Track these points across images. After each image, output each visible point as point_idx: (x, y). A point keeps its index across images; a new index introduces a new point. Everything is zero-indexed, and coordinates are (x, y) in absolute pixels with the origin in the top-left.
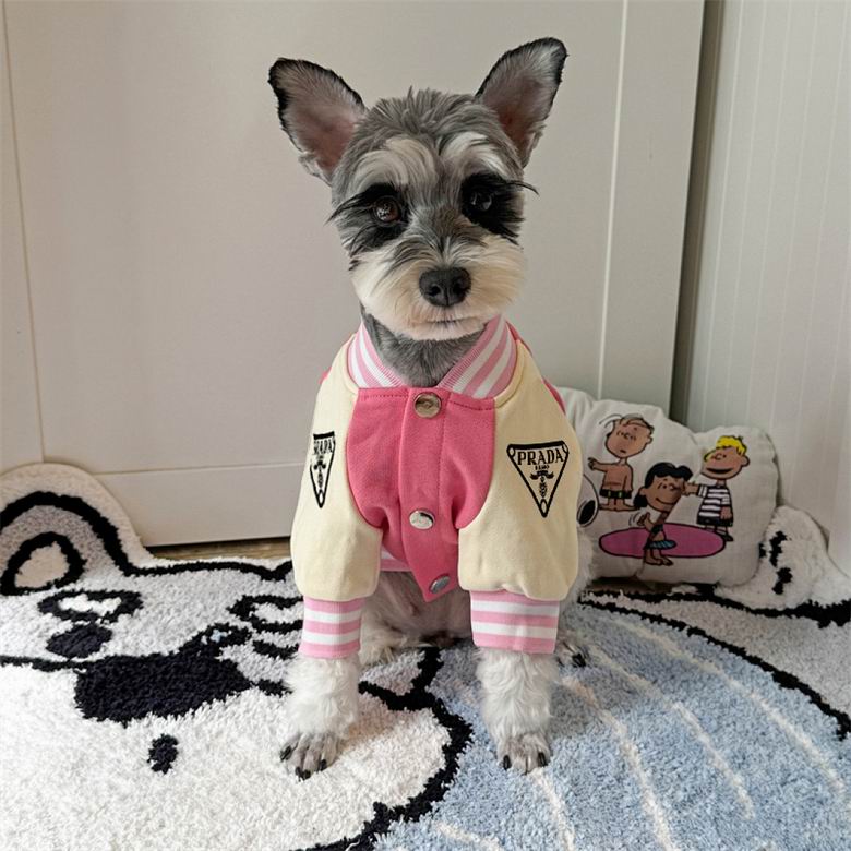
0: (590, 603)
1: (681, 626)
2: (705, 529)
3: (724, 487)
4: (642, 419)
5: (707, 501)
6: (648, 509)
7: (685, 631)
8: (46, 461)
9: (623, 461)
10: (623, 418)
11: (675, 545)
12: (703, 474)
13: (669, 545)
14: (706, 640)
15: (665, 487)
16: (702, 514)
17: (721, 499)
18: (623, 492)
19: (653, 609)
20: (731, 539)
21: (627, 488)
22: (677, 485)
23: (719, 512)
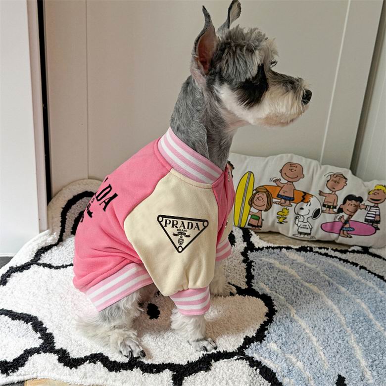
0: (317, 252)
1: (356, 265)
2: (368, 224)
3: (377, 207)
4: (342, 175)
5: (370, 212)
6: (343, 214)
7: (358, 268)
8: (89, 178)
9: (334, 193)
10: (334, 174)
11: (354, 230)
12: (368, 201)
13: (351, 229)
14: (367, 272)
15: (351, 205)
16: (367, 218)
17: (375, 212)
18: (333, 206)
19: (343, 256)
20: (379, 229)
21: (335, 205)
22: (356, 204)
23: (374, 217)
